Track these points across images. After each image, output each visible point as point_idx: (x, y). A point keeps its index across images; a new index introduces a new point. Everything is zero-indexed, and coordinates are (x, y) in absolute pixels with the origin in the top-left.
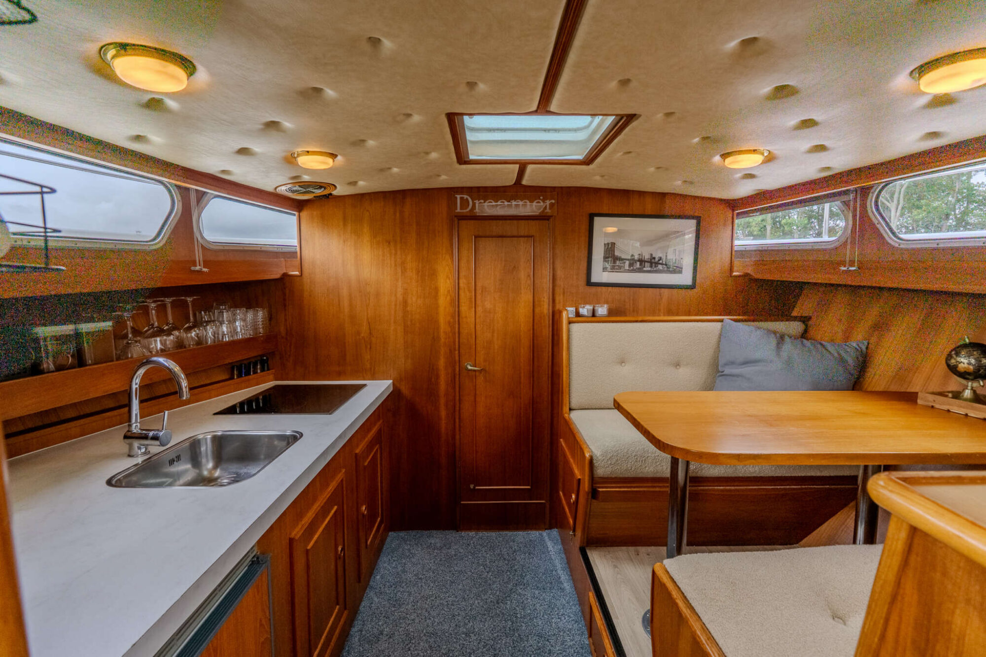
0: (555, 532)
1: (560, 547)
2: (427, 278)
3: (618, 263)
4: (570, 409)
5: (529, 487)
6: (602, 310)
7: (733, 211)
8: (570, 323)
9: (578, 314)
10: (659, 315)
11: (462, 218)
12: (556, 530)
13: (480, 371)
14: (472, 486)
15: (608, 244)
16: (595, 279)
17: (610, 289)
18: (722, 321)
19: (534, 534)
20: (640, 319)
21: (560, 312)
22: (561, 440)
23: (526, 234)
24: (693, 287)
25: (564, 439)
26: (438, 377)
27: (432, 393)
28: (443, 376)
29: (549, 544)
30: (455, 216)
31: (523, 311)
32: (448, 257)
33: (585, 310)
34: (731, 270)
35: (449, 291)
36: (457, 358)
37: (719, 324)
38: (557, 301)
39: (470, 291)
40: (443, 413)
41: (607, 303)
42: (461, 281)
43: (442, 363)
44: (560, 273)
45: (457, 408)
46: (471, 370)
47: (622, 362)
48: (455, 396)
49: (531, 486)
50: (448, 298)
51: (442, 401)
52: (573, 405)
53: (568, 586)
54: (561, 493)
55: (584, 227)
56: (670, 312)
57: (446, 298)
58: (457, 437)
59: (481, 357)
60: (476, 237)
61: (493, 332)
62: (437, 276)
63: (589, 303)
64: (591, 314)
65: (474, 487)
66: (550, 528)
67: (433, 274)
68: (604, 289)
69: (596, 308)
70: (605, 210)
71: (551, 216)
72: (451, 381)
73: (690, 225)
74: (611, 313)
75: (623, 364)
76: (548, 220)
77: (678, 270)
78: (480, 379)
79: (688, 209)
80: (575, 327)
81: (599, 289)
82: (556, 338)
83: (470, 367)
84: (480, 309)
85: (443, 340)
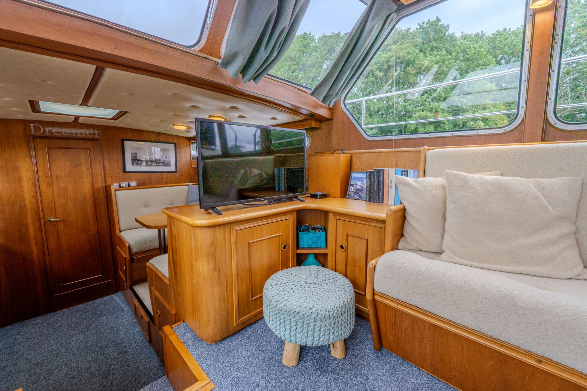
0: (120, 293)
1: (122, 297)
2: (11, 171)
3: (139, 162)
4: (120, 231)
5: (101, 275)
6: (133, 184)
7: (190, 141)
8: (115, 191)
9: (120, 186)
10: (163, 184)
11: (35, 137)
12: (120, 292)
13: (60, 221)
14: (62, 285)
15: (133, 153)
16: (128, 169)
17: (137, 174)
18: (188, 185)
19: (107, 298)
20: (152, 187)
21: (110, 186)
22: (117, 247)
23: (84, 147)
24: (176, 172)
25: (118, 246)
26: (27, 228)
27: (23, 238)
28: (31, 227)
29: (116, 298)
30: (31, 136)
31: (86, 186)
32: (27, 159)
33: (124, 184)
34: (191, 165)
35: (30, 179)
36: (42, 216)
37: (187, 186)
38: (107, 181)
39: (47, 177)
40: (34, 249)
41: (135, 180)
42: (39, 173)
43: (30, 220)
44: (107, 167)
45: (45, 244)
46: (53, 221)
47: (146, 206)
48: (42, 237)
49: (102, 275)
50: (31, 182)
51: (33, 242)
52: (122, 228)
53: (126, 307)
54: (120, 272)
55: (119, 144)
56: (167, 183)
57: (28, 182)
58: (47, 260)
59: (60, 214)
60: (48, 148)
61: (67, 199)
62: (19, 170)
63: (126, 181)
64: (127, 186)
65: (64, 285)
66: (117, 292)
67: (16, 169)
68: (133, 174)
69: (130, 183)
70: (130, 138)
71: (99, 139)
72: (39, 229)
73: (172, 146)
74: (138, 185)
75: (146, 207)
76: (97, 141)
77: (169, 165)
78: (61, 226)
79: (170, 140)
80: (118, 193)
81: (131, 174)
82: (109, 199)
83: (52, 220)
84: (56, 188)
85: (29, 207)
